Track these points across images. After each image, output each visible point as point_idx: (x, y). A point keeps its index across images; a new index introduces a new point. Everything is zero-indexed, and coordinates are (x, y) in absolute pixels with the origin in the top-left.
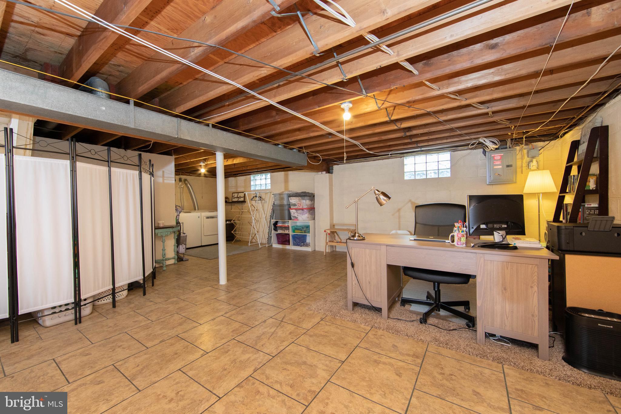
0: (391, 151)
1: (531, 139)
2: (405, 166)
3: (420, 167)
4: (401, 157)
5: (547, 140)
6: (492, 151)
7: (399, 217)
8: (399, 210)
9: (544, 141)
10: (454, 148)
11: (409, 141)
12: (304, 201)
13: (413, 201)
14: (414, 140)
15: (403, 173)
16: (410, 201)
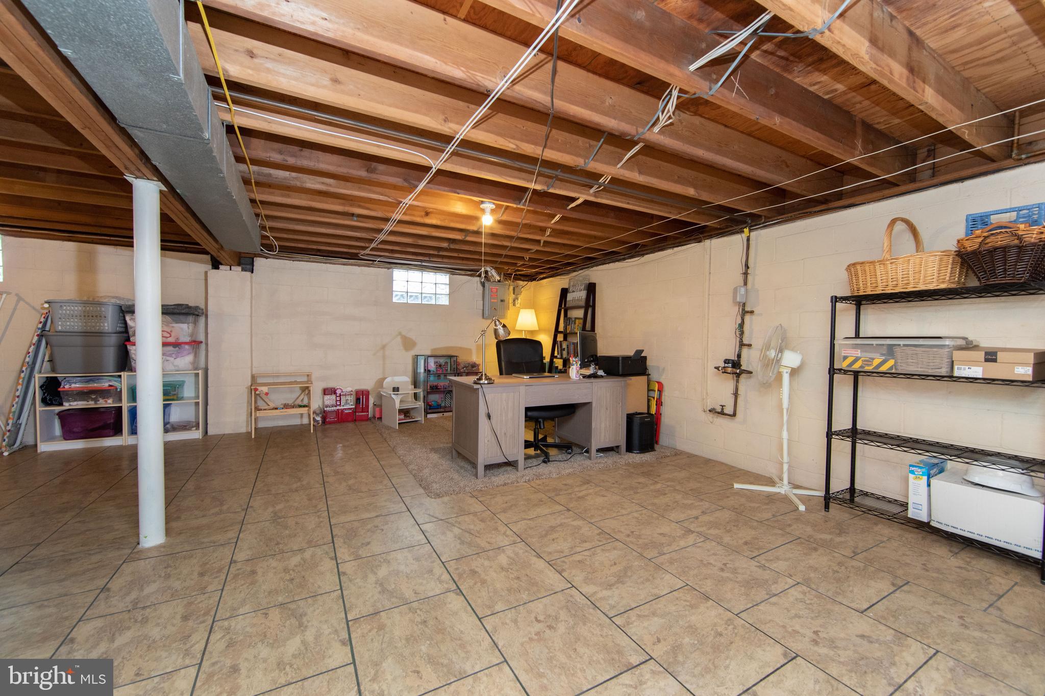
0: (381, 256)
1: (518, 277)
2: (394, 282)
3: (414, 288)
4: (389, 269)
5: (526, 281)
6: (495, 283)
7: (384, 358)
8: (383, 347)
9: (523, 281)
10: (452, 271)
11: (436, 253)
12: (185, 326)
13: (404, 333)
14: (441, 253)
15: (391, 291)
16: (400, 334)
